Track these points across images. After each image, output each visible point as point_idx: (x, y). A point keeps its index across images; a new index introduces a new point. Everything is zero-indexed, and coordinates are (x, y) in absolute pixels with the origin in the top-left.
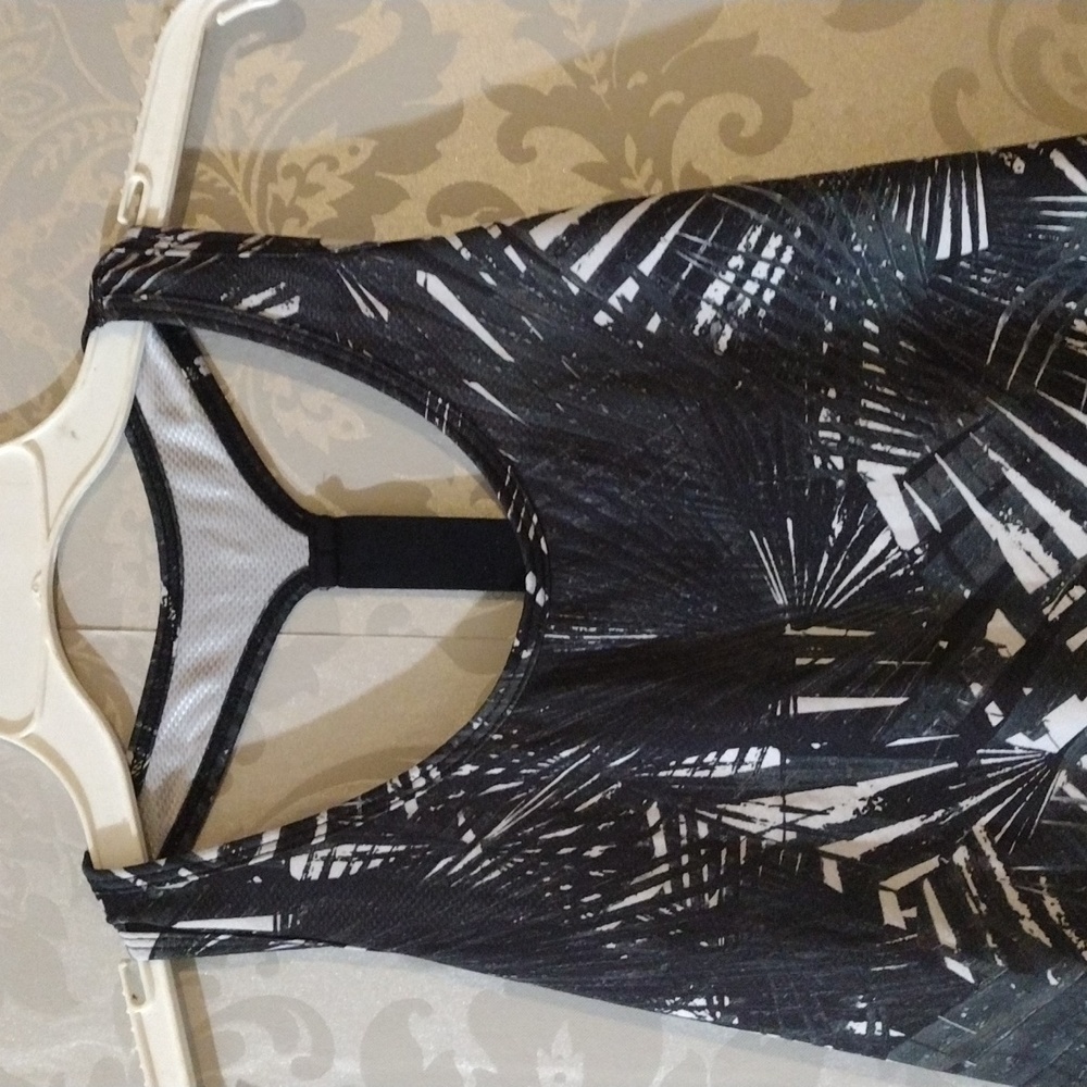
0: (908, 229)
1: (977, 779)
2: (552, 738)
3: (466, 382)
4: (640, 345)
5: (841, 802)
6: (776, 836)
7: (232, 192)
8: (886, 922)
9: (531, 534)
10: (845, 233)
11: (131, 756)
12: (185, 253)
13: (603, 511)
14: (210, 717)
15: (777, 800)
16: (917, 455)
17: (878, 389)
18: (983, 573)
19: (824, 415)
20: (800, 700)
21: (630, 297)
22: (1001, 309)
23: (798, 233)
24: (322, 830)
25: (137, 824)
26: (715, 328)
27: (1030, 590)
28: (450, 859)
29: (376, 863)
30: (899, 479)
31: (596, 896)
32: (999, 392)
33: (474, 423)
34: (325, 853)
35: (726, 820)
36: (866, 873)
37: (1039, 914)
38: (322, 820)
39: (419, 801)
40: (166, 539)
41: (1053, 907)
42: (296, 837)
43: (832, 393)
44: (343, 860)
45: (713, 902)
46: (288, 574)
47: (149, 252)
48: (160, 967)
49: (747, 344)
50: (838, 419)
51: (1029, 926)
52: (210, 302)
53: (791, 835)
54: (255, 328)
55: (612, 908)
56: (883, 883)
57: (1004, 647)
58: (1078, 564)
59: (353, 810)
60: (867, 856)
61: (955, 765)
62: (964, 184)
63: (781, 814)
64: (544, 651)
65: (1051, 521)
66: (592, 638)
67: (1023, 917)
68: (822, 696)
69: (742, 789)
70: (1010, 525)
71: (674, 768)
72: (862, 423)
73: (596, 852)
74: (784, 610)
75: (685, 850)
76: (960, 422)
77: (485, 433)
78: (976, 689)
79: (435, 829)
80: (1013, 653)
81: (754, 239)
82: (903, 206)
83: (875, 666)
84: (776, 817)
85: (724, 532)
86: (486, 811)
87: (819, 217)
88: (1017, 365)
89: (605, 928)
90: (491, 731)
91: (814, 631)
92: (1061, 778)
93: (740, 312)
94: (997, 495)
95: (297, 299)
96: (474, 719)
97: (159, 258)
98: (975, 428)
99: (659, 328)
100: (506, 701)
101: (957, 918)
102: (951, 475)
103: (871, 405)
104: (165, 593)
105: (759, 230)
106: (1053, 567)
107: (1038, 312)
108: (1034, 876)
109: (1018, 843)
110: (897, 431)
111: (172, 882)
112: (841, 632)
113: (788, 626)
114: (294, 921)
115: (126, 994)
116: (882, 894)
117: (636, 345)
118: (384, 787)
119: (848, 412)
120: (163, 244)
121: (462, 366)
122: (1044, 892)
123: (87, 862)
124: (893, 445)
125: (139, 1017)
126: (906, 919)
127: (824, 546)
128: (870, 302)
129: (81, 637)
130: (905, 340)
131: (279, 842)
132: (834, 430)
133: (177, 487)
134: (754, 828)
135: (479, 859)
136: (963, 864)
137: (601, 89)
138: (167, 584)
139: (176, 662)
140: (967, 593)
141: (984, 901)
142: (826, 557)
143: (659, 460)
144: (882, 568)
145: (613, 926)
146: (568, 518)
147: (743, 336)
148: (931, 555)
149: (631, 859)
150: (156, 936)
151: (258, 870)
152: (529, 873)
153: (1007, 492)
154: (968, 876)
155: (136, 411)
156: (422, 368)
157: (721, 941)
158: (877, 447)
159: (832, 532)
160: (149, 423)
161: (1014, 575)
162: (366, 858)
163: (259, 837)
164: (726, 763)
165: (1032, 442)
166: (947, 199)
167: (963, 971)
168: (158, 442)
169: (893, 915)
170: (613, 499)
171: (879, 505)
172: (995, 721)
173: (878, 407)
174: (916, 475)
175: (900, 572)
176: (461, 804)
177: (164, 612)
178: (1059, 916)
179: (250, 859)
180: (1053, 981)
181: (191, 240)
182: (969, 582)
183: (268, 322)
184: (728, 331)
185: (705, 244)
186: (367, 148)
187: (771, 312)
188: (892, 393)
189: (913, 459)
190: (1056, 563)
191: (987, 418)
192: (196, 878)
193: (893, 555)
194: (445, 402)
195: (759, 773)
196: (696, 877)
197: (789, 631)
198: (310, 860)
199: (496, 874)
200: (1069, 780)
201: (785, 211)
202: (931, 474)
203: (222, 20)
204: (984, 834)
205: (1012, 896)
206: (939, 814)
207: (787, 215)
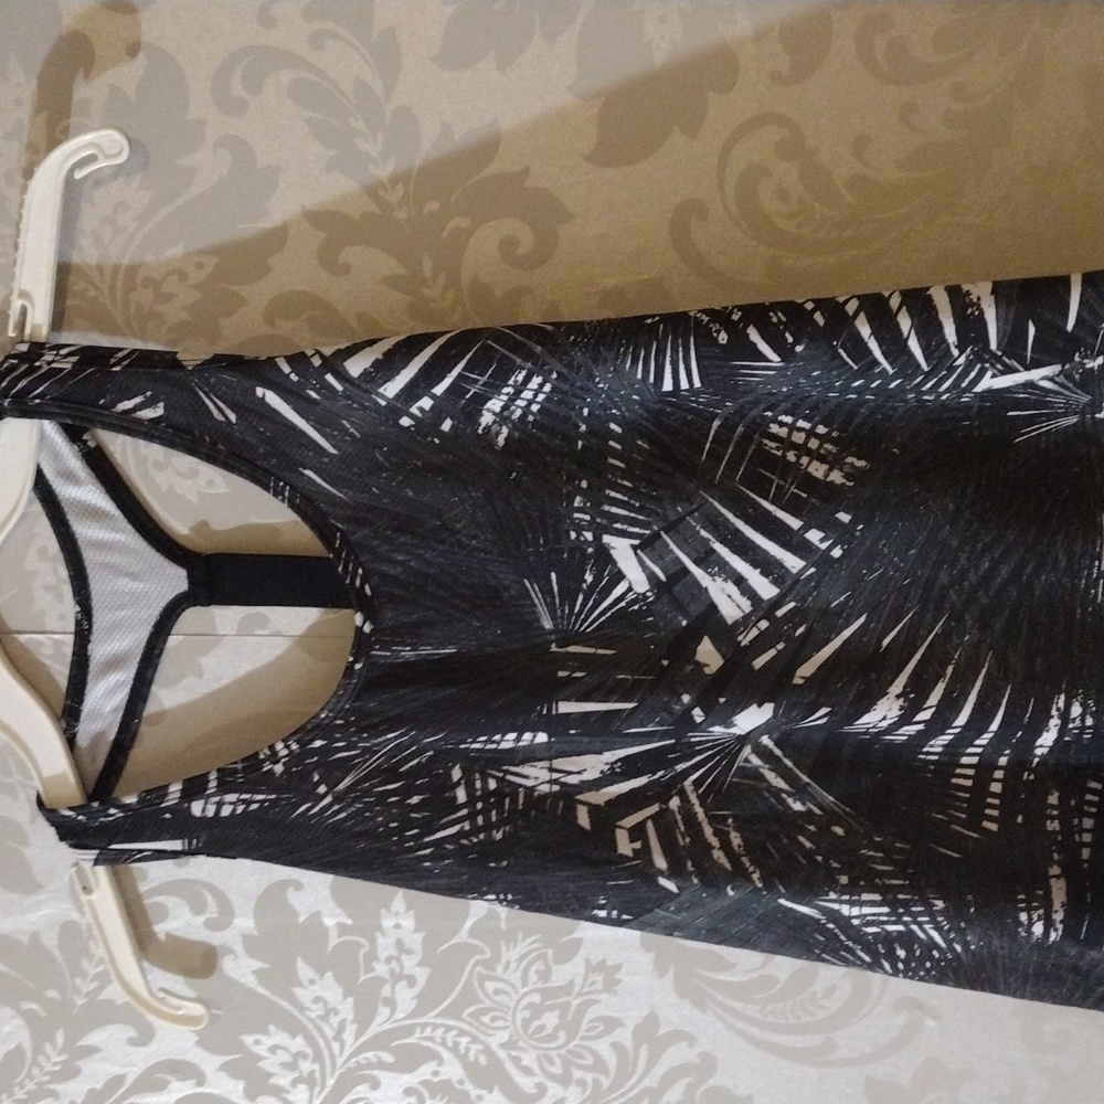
0: (639, 376)
1: (689, 751)
2: (381, 723)
3: (301, 469)
4: (437, 441)
5: (592, 765)
6: (545, 788)
7: (101, 300)
8: (620, 852)
9: (358, 582)
10: (591, 377)
11: (64, 724)
12: (67, 365)
13: (412, 564)
14: (122, 696)
15: (545, 764)
16: (648, 532)
17: (619, 481)
18: (696, 609)
19: (578, 502)
20: (560, 704)
21: (427, 407)
22: (715, 416)
23: (554, 376)
24: (213, 784)
25: (75, 775)
26: (495, 428)
27: (730, 622)
28: (309, 804)
29: (254, 806)
30: (635, 548)
31: (416, 831)
32: (709, 486)
33: (309, 500)
34: (217, 799)
35: (509, 777)
36: (607, 816)
37: (726, 845)
38: (213, 776)
39: (284, 764)
40: (74, 570)
41: (736, 839)
42: (194, 788)
43: (584, 484)
44: (231, 803)
45: (498, 836)
46: (173, 596)
47: (37, 364)
48: (102, 871)
49: (520, 441)
50: (589, 504)
51: (718, 855)
52: (92, 406)
53: (556, 788)
54: (129, 426)
55: (427, 839)
56: (619, 823)
57: (707, 665)
58: (764, 604)
59: (235, 771)
60: (609, 803)
61: (673, 741)
62: (681, 349)
63: (549, 774)
64: (371, 664)
65: (746, 575)
66: (407, 653)
67: (714, 848)
68: (577, 701)
69: (520, 757)
70: (716, 578)
71: (471, 743)
72: (606, 508)
73: (415, 800)
74: (551, 632)
75: (480, 799)
76: (679, 509)
77: (317, 508)
78: (686, 698)
79: (297, 782)
80: (714, 671)
81: (520, 378)
82: (635, 362)
83: (616, 679)
84: (545, 775)
85: (505, 579)
86: (334, 770)
87: (570, 366)
88: (724, 463)
89: (422, 853)
90: (335, 718)
91: (572, 649)
92: (747, 750)
93: (513, 417)
94: (706, 559)
95: (161, 405)
96: (322, 710)
97: (46, 368)
98: (690, 514)
99: (451, 429)
100: (344, 699)
101: (669, 849)
102: (673, 546)
103: (613, 494)
104: (79, 609)
105: (524, 373)
106: (747, 605)
107: (743, 418)
108: (725, 818)
109: (714, 795)
110: (633, 515)
111: (105, 817)
112: (592, 650)
113: (554, 645)
114: (197, 843)
115: (78, 887)
116: (618, 831)
117: (433, 441)
118: (257, 754)
119: (596, 499)
120: (48, 357)
121: (297, 457)
122: (731, 829)
123: (40, 803)
124: (630, 525)
125: (90, 903)
126: (634, 850)
127: (579, 590)
128: (614, 411)
129: (15, 639)
130: (641, 438)
131: (183, 790)
132: (586, 513)
133: (79, 531)
134: (529, 783)
135: (331, 805)
136: (676, 809)
137: (401, 215)
138: (79, 603)
139: (91, 658)
140: (684, 623)
141: (689, 836)
142: (581, 597)
143: (454, 532)
144: (623, 604)
145: (428, 851)
146: (386, 568)
147: (516, 434)
148: (658, 597)
149: (440, 804)
150: (97, 851)
151: (167, 810)
152: (367, 814)
153: (714, 557)
154: (679, 817)
155: (40, 474)
156: (265, 459)
157: (505, 863)
158: (618, 526)
159: (585, 581)
160: (51, 483)
161: (718, 611)
162: (248, 803)
163: (166, 787)
164: (508, 741)
165: (732, 524)
166: (668, 359)
167: (670, 885)
168: (60, 498)
169: (625, 847)
170: (419, 557)
171: (619, 565)
172: (699, 720)
173: (619, 496)
174: (646, 545)
175: (636, 607)
176: (317, 766)
177: (78, 623)
178: (739, 847)
179: (161, 803)
180: (731, 893)
181: (70, 354)
182: (686, 615)
183: (140, 421)
184: (505, 431)
185: (483, 379)
186: (210, 262)
187: (538, 418)
188: (630, 485)
189: (644, 534)
190: (749, 603)
191: (701, 506)
192: (122, 815)
193: (631, 596)
194: (286, 484)
195: (532, 746)
196: (487, 818)
197: (554, 648)
198: (206, 804)
199: (343, 815)
200: (753, 752)
201: (544, 361)
202: (656, 545)
203: (79, 175)
204: (692, 787)
205: (708, 831)
206: (660, 773)
207: (544, 364)
